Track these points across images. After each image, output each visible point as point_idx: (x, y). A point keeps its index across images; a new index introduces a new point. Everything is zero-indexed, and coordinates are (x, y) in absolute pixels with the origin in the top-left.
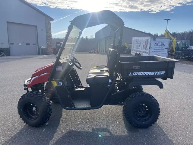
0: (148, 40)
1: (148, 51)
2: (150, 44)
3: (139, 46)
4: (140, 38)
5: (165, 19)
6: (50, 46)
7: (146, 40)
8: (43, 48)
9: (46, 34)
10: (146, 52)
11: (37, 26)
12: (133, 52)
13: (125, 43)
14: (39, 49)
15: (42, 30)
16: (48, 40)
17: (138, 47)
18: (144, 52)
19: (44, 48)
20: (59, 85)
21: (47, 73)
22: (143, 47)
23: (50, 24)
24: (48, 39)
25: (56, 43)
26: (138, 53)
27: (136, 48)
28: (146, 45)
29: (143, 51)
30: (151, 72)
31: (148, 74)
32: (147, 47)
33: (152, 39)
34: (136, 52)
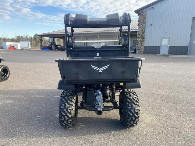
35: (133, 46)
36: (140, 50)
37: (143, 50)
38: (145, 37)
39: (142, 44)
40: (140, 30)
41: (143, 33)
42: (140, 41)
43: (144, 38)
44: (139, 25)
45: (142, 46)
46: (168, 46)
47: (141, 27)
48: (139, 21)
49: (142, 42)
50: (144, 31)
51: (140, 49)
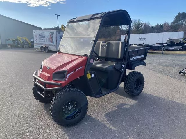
0: (53, 33)
1: (55, 44)
2: (56, 37)
3: (44, 40)
4: (43, 32)
5: (56, 15)
7: (51, 34)
10: (52, 45)
12: (36, 46)
13: (18, 37)
17: (42, 41)
18: (50, 45)
20: (92, 77)
21: (82, 67)
22: (49, 40)
26: (44, 46)
27: (40, 41)
28: (51, 38)
29: (48, 44)
32: (53, 40)
33: (57, 32)
34: (41, 46)
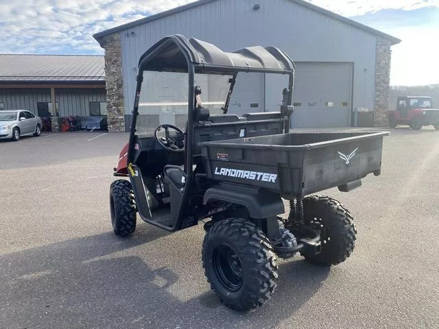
6: (380, 106)
8: (364, 112)
9: (375, 78)
11: (353, 63)
14: (353, 113)
15: (365, 70)
16: (378, 93)
19: (367, 110)
23: (389, 52)
24: (378, 91)
25: (396, 100)
30: (248, 172)
31: (245, 175)
35: (91, 115)
36: (117, 125)
37: (123, 124)
38: (125, 95)
39: (119, 111)
40: (111, 78)
41: (120, 86)
42: (115, 105)
43: (123, 97)
44: (107, 68)
45: (121, 114)
46: (174, 114)
47: (114, 73)
48: (108, 59)
49: (119, 106)
50: (120, 81)
51: (116, 122)
